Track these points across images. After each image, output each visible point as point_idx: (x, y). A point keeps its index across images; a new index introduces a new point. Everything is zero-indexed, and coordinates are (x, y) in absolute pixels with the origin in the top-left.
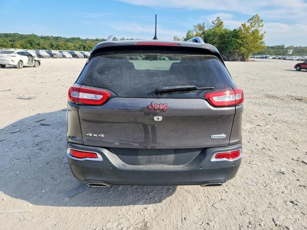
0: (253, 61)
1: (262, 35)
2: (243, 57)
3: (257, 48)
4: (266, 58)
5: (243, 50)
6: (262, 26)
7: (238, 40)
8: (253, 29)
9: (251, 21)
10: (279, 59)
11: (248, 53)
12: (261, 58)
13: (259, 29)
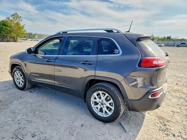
0: (21, 42)
1: (23, 26)
2: (14, 39)
3: (22, 34)
4: (26, 40)
5: (13, 35)
6: (21, 20)
7: (8, 28)
8: (16, 22)
9: (14, 16)
10: (34, 40)
11: (17, 37)
12: (23, 40)
13: (20, 22)
